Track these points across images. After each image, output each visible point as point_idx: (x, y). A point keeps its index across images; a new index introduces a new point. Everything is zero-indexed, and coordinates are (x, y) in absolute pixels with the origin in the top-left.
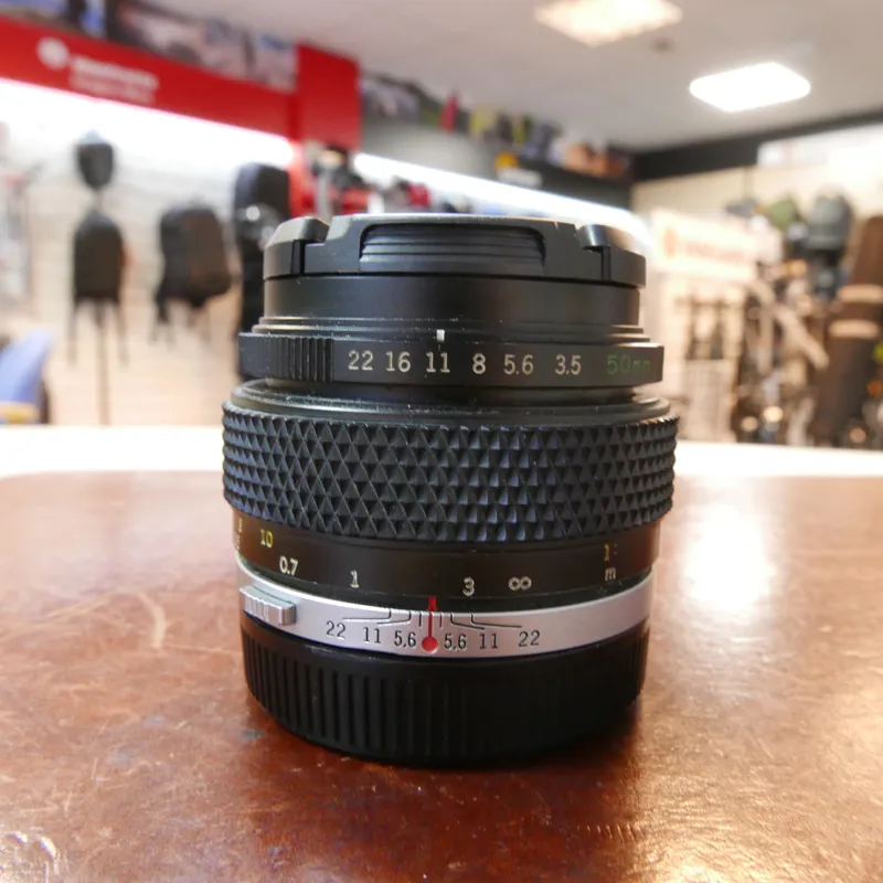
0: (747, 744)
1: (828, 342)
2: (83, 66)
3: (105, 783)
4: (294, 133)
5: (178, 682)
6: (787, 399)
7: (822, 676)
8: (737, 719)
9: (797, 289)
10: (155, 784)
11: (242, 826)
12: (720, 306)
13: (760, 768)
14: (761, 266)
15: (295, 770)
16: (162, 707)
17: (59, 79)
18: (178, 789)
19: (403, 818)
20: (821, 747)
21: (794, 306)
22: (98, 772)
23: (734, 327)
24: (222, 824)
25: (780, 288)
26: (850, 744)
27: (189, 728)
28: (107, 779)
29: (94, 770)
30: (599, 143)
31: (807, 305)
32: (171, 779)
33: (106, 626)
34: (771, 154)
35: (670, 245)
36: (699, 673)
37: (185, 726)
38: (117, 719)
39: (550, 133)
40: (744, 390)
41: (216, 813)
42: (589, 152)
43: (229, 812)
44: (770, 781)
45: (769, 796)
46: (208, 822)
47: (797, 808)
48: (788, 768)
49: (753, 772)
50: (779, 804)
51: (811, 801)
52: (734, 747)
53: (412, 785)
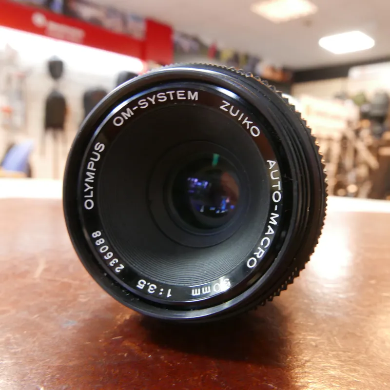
0: (329, 339)
1: (379, 157)
2: (53, 26)
4: (143, 57)
5: (40, 295)
6: (359, 182)
7: (370, 306)
8: (324, 325)
9: (365, 133)
11: (50, 373)
12: (330, 139)
13: (335, 353)
14: (349, 123)
15: (87, 343)
16: (29, 307)
17: (41, 31)
18: (22, 351)
19: (137, 372)
20: (368, 343)
21: (362, 141)
23: (336, 149)
24: (39, 371)
25: (357, 132)
26: (383, 342)
27: (39, 318)
30: (278, 65)
31: (369, 140)
34: (355, 73)
36: (306, 301)
37: (37, 317)
39: (256, 61)
40: (340, 177)
41: (38, 365)
42: (273, 69)
43: (45, 364)
44: (339, 361)
45: (338, 369)
46: (32, 369)
47: (353, 376)
48: (349, 354)
49: (330, 355)
50: (343, 374)
51: (361, 373)
52: (321, 341)
53: (146, 354)
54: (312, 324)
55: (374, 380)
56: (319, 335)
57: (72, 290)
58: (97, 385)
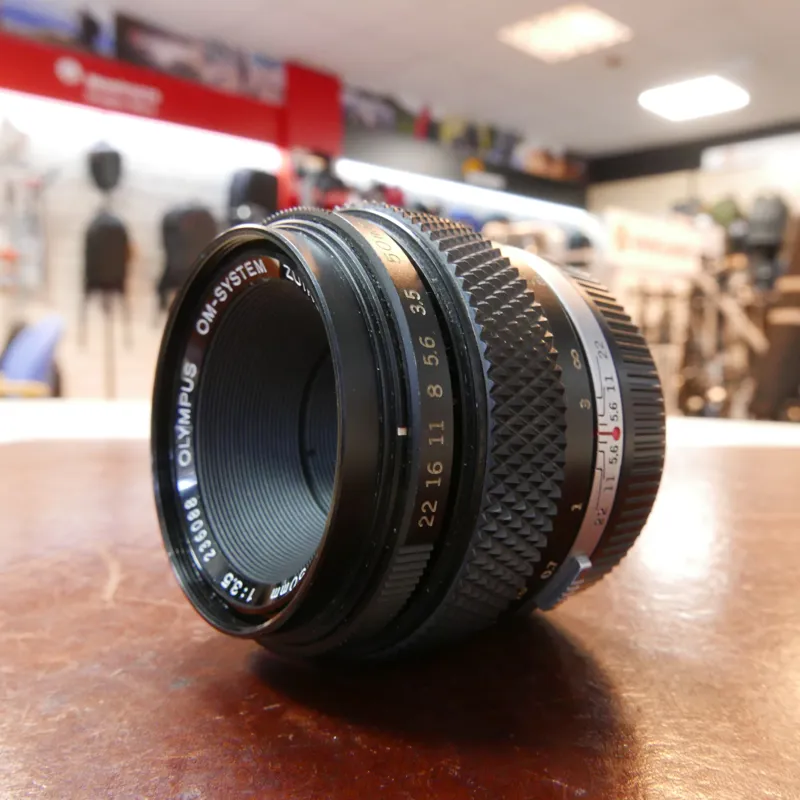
0: (661, 697)
1: (767, 328)
2: (96, 83)
3: (33, 729)
4: (282, 140)
5: (120, 632)
6: (730, 380)
8: (653, 672)
9: (738, 280)
10: (82, 730)
11: (157, 773)
12: (667, 296)
13: (672, 721)
14: (705, 260)
15: (218, 718)
16: (101, 655)
17: (74, 94)
18: (101, 736)
19: (314, 767)
21: (735, 296)
22: (27, 718)
23: (681, 315)
24: (138, 770)
25: (723, 279)
27: (124, 675)
28: (35, 724)
29: (24, 716)
30: (557, 149)
31: (748, 294)
32: (96, 726)
33: (63, 580)
34: (713, 159)
35: (622, 240)
37: (119, 674)
38: (56, 666)
39: (512, 140)
40: (691, 372)
41: (133, 759)
42: (548, 157)
43: (146, 758)
44: (681, 735)
45: (679, 749)
46: (124, 768)
47: (705, 761)
48: (700, 722)
49: (664, 725)
50: (687, 758)
51: (720, 755)
52: (649, 700)
53: (328, 734)
54: (632, 670)
55: (741, 766)
56: (645, 690)
57: (178, 622)
58: (244, 792)
